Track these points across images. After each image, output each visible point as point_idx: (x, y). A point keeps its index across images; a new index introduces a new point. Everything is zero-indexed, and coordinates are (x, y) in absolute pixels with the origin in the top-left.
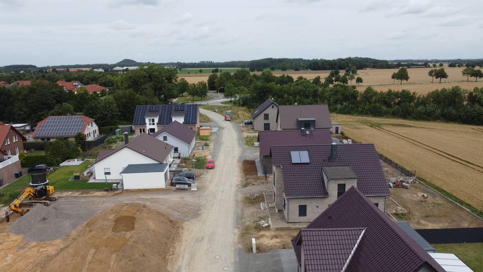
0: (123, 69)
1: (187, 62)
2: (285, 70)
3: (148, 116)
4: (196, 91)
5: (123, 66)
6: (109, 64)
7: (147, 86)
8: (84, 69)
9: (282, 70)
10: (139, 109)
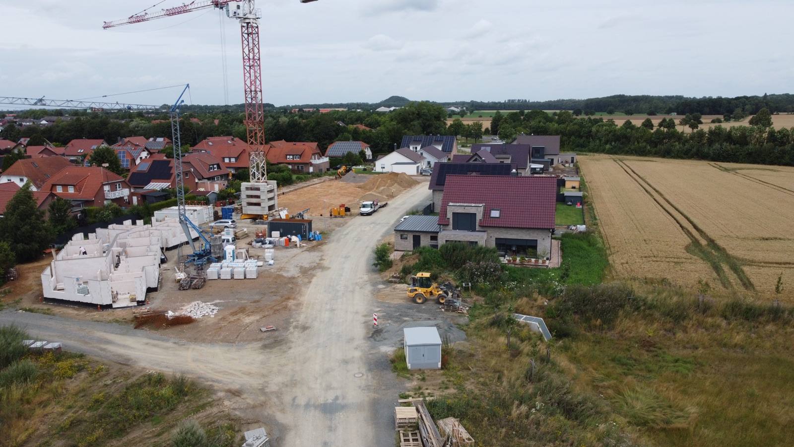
0: (390, 111)
1: (486, 101)
2: (631, 114)
3: (412, 144)
4: (470, 132)
5: (389, 107)
6: (370, 103)
7: (416, 123)
8: (341, 109)
9: (626, 114)
10: (405, 139)
